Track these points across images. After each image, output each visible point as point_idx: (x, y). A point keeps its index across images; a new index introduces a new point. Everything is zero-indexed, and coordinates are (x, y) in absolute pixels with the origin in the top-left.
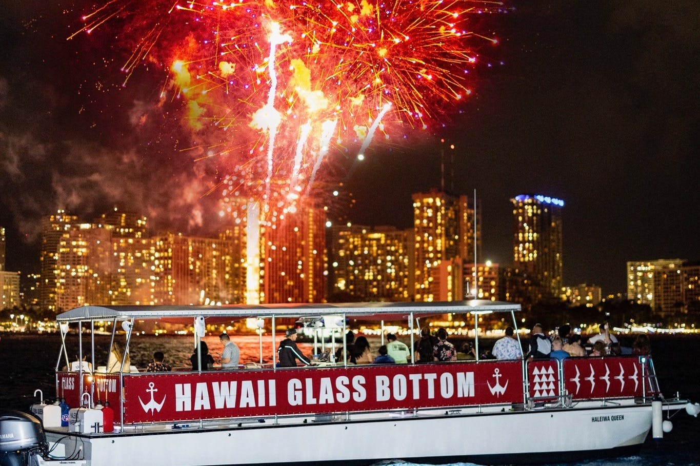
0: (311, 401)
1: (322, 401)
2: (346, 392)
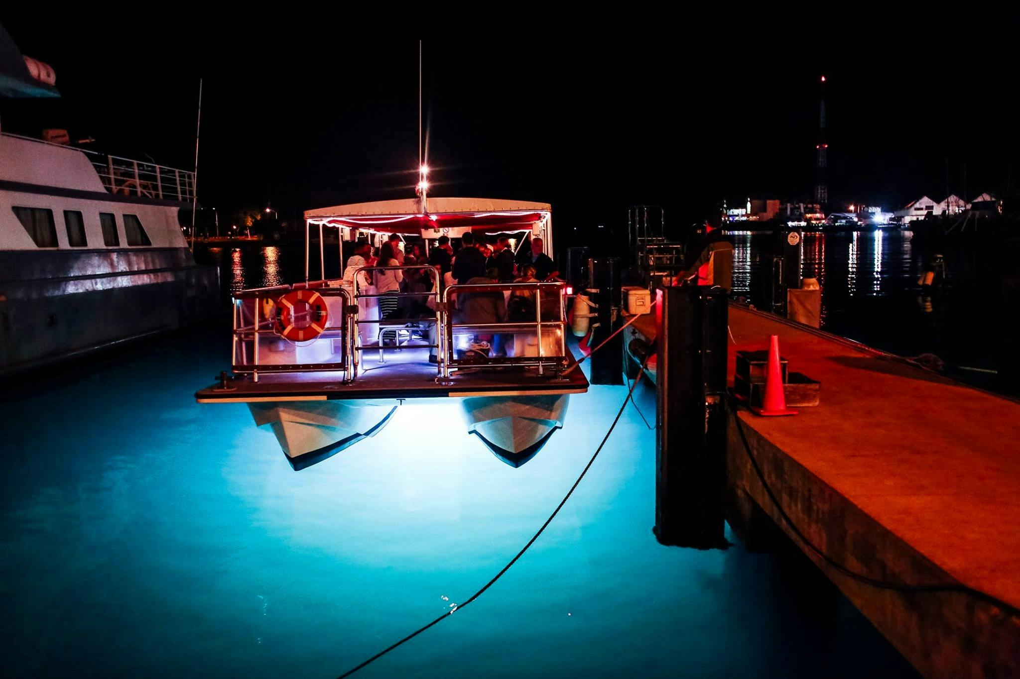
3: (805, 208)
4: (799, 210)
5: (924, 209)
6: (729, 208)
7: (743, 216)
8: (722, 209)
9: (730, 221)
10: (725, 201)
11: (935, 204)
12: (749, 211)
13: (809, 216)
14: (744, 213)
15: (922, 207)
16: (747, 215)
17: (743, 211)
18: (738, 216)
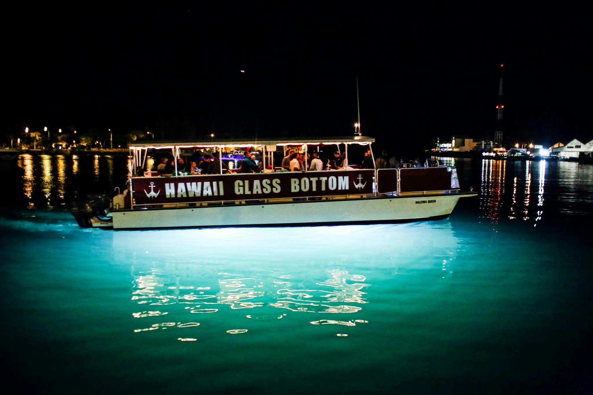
0: (248, 192)
1: (255, 192)
2: (269, 188)
3: (493, 144)
4: (490, 146)
5: (574, 147)
6: (441, 143)
7: (449, 148)
8: (437, 144)
9: (441, 151)
10: (438, 139)
11: (582, 144)
12: (453, 145)
13: (495, 149)
14: (450, 146)
15: (572, 146)
16: (452, 147)
17: (450, 145)
18: (446, 148)
